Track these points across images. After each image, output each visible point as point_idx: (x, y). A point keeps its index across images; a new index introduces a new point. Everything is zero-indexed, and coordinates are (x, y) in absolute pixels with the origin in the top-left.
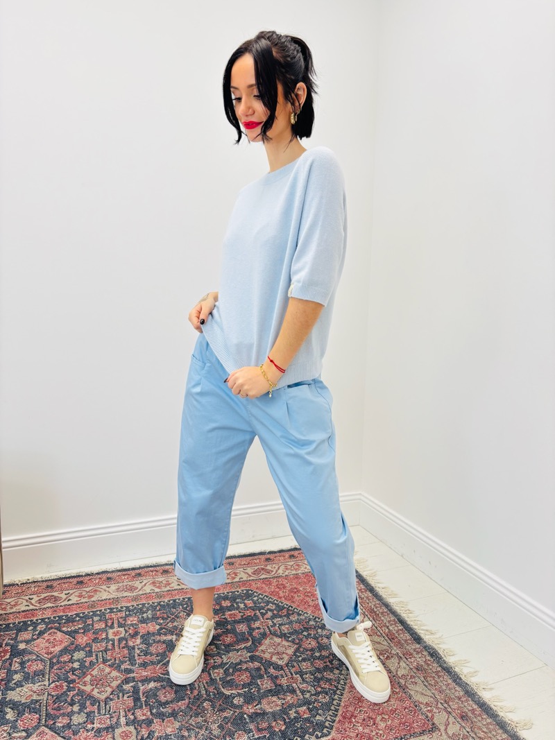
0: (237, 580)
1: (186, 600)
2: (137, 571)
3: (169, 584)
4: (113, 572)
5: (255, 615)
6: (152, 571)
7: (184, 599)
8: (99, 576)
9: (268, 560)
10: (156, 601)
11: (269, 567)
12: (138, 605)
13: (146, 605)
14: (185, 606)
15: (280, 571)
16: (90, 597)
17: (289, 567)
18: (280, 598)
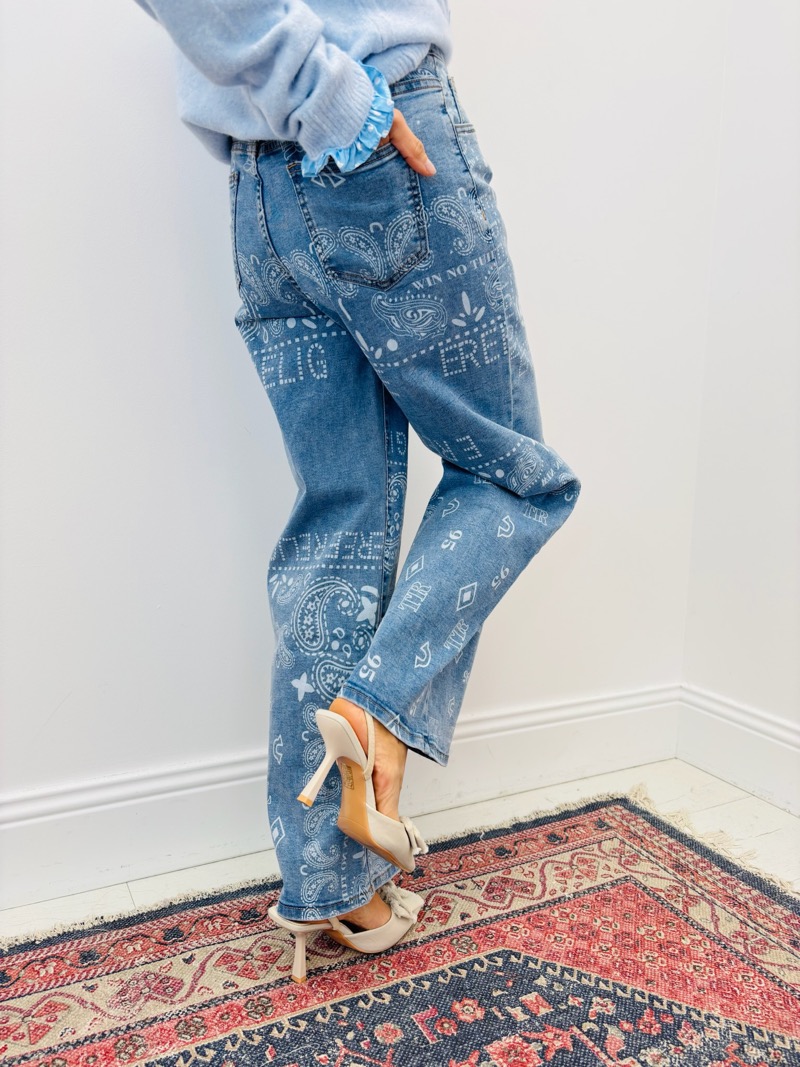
0: (455, 922)
1: (346, 1010)
2: (169, 922)
3: (274, 958)
4: (94, 931)
5: (576, 1042)
6: (211, 918)
7: (335, 1007)
8: (55, 950)
9: (501, 852)
10: (255, 1027)
11: (516, 874)
12: (201, 1051)
13: (229, 1046)
14: (350, 1036)
15: (553, 883)
16: (38, 1032)
17: (566, 869)
18: (606, 970)
